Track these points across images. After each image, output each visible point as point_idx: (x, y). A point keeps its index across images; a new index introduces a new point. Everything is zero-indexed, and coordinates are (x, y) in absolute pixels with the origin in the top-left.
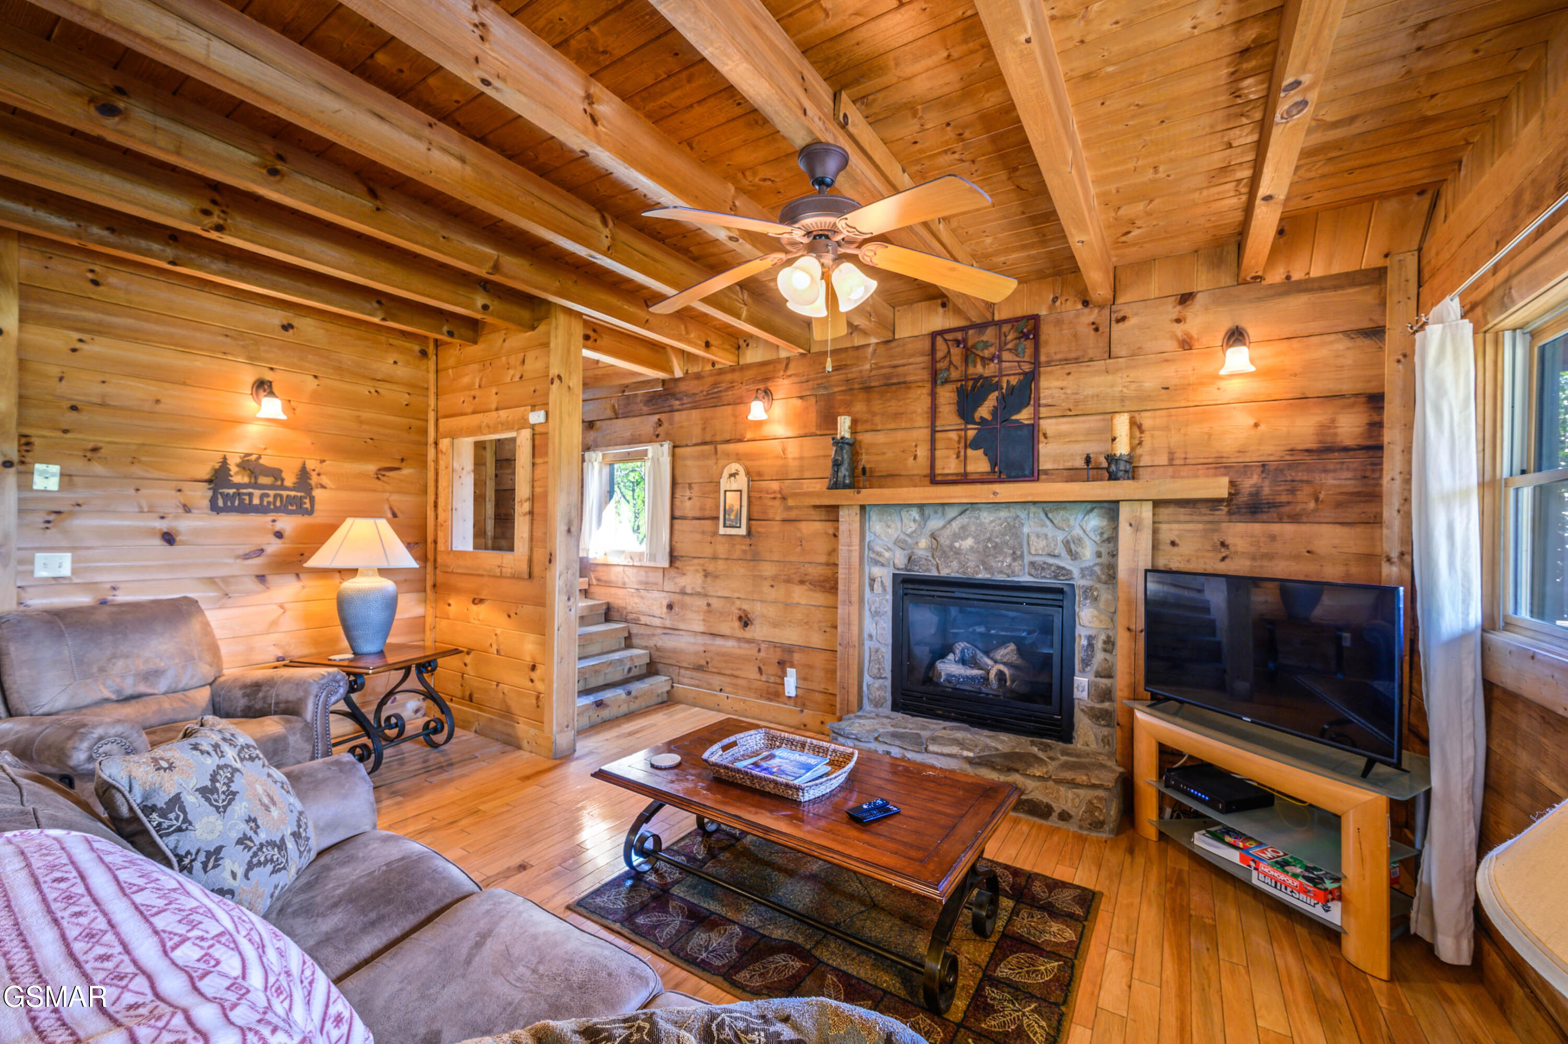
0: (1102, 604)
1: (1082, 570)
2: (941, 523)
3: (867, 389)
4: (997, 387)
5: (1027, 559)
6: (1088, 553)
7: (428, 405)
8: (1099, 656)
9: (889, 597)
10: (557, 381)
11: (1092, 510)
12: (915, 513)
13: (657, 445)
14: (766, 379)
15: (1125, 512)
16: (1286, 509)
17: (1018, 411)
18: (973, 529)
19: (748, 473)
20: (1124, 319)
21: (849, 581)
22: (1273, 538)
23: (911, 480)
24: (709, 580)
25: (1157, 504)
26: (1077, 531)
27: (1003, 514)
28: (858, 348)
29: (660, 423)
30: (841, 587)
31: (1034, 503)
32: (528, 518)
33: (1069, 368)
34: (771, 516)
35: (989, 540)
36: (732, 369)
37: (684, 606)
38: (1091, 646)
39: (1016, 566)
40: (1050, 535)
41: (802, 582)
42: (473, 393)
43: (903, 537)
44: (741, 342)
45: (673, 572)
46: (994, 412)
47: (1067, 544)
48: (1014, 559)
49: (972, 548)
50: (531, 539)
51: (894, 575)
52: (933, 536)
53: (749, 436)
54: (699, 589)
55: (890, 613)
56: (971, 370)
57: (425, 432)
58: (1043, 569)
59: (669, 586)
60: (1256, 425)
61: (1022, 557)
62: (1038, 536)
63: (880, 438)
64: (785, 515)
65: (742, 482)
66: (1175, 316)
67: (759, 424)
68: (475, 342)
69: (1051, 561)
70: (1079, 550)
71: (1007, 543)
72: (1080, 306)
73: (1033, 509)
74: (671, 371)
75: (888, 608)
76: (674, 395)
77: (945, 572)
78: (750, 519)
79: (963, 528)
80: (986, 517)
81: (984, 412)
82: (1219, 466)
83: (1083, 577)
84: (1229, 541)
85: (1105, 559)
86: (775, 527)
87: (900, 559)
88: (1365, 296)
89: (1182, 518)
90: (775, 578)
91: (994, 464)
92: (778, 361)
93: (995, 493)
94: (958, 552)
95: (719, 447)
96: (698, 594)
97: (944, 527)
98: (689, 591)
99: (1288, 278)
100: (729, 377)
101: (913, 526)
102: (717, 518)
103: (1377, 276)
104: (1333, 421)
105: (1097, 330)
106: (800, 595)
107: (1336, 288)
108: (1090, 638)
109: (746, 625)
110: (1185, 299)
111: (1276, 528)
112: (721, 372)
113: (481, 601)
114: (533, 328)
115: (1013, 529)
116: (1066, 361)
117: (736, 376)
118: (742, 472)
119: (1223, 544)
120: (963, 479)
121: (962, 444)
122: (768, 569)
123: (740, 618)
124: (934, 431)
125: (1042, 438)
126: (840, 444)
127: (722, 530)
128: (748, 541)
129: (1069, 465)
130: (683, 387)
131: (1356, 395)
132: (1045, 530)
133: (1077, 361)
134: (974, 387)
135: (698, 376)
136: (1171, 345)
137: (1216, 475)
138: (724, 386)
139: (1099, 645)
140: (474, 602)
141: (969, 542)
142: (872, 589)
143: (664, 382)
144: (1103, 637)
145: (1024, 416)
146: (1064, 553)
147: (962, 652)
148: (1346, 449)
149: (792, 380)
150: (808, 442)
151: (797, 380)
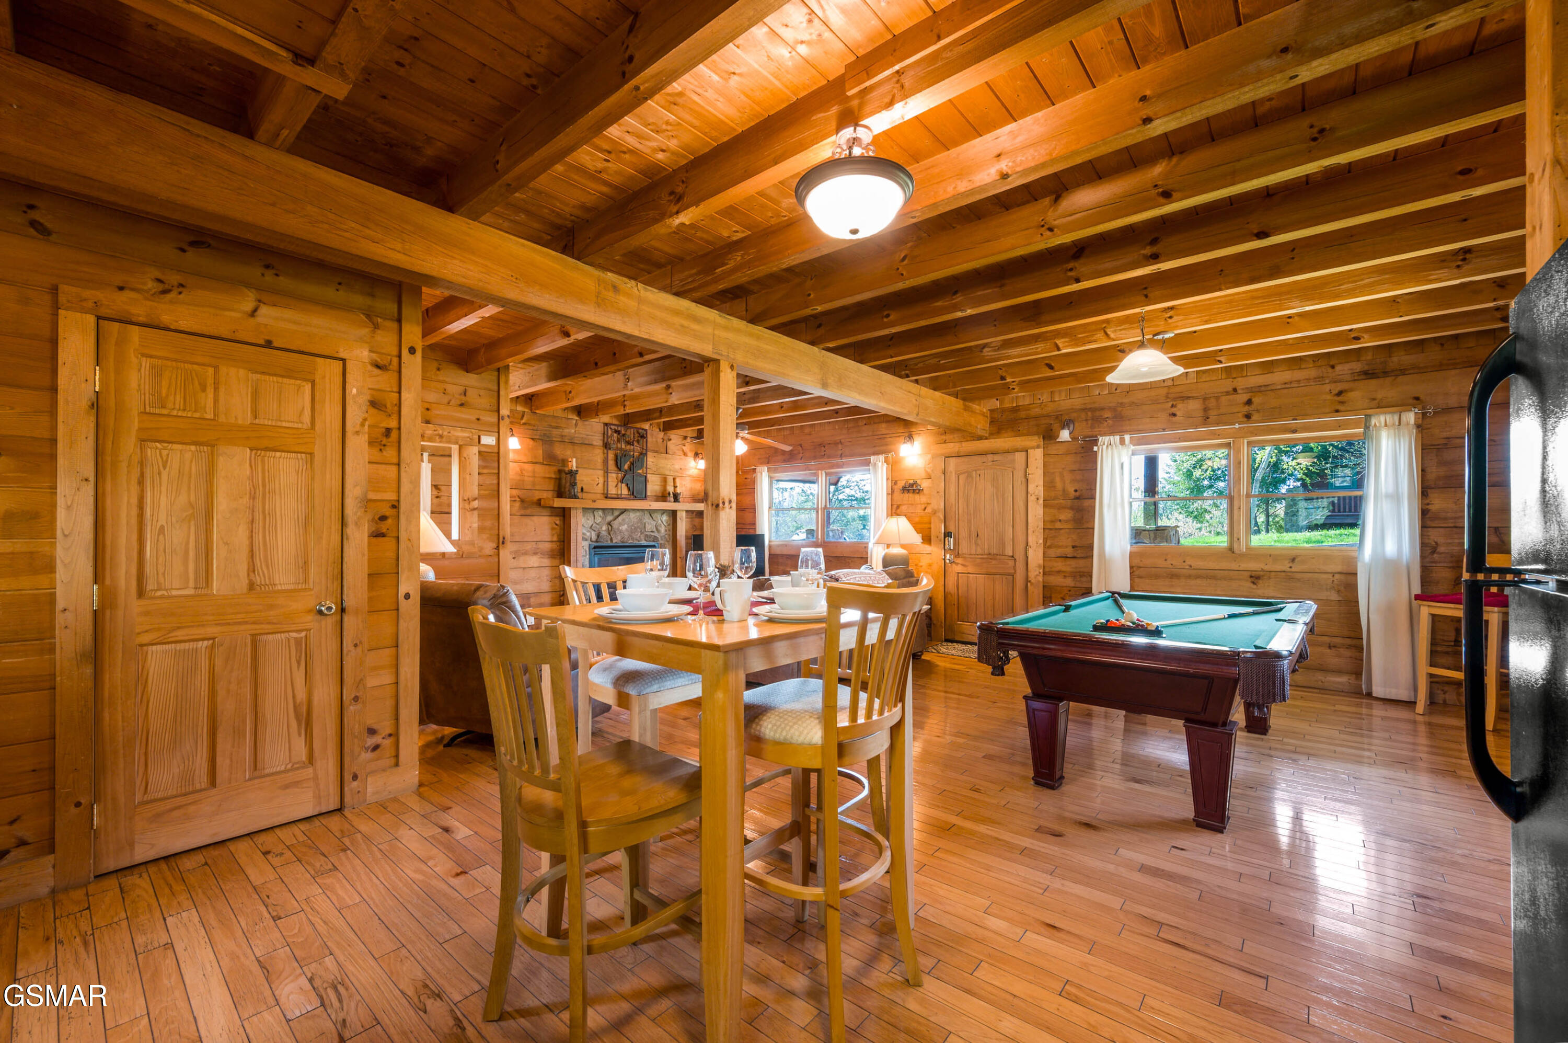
1: (661, 537)
2: (612, 518)
3: (573, 443)
4: (632, 457)
6: (663, 529)
9: (588, 556)
11: (666, 513)
12: (600, 513)
15: (679, 514)
17: (639, 468)
18: (627, 520)
20: (670, 440)
21: (576, 550)
23: (596, 496)
25: (686, 511)
26: (660, 520)
27: (636, 514)
28: (568, 419)
30: (572, 553)
31: (645, 510)
33: (655, 454)
35: (633, 525)
39: (642, 537)
40: (652, 523)
43: (594, 525)
46: (629, 468)
47: (656, 527)
49: (626, 529)
51: (590, 544)
52: (609, 524)
56: (621, 446)
58: (650, 537)
61: (643, 533)
62: (648, 524)
66: (682, 443)
69: (652, 534)
70: (660, 529)
71: (638, 527)
72: (657, 430)
73: (645, 512)
77: (615, 541)
79: (623, 520)
80: (632, 515)
81: (625, 467)
83: (662, 540)
85: (668, 532)
87: (594, 536)
90: (515, 553)
91: (629, 490)
92: (517, 412)
94: (621, 532)
97: (614, 520)
101: (599, 520)
105: (663, 441)
110: (685, 438)
115: (640, 520)
116: (654, 451)
120: (618, 497)
121: (617, 480)
124: (606, 472)
125: (647, 482)
126: (571, 473)
129: (656, 494)
132: (648, 521)
133: (658, 452)
134: (622, 455)
136: (681, 454)
141: (626, 527)
145: (642, 470)
146: (655, 531)
149: (526, 427)
150: (538, 468)
151: (531, 427)
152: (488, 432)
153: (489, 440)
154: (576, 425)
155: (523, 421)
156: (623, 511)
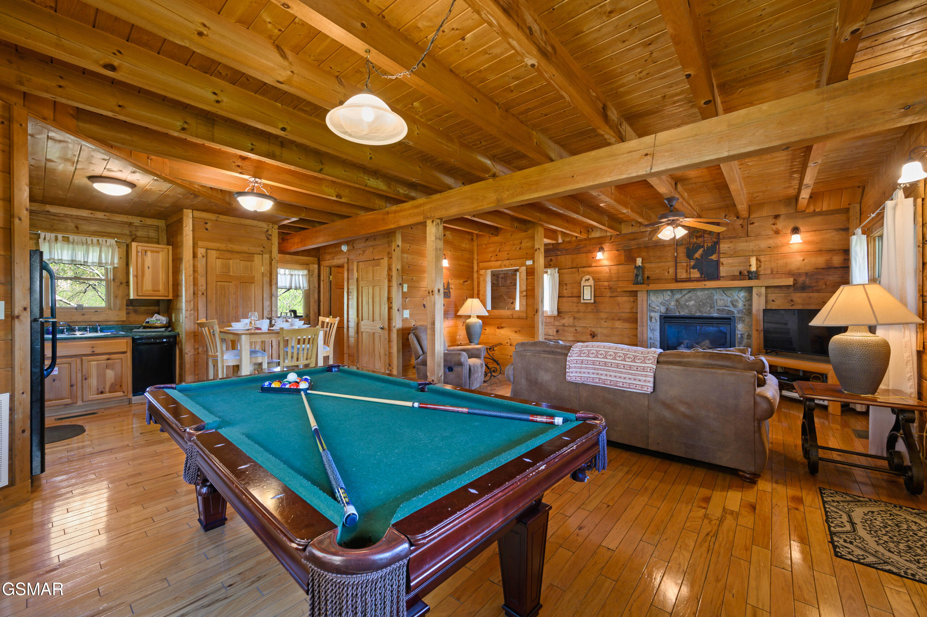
0: (746, 323)
1: (738, 311)
2: (680, 296)
3: (647, 247)
4: (703, 246)
5: (716, 308)
6: (740, 305)
7: (473, 258)
8: (745, 341)
9: (658, 323)
10: (538, 250)
11: (741, 290)
12: (669, 293)
13: (553, 269)
14: (602, 243)
15: (755, 291)
16: (815, 288)
17: (712, 255)
18: (694, 298)
19: (594, 279)
20: (753, 223)
21: (642, 318)
22: (810, 298)
23: (667, 281)
24: (576, 320)
25: (767, 287)
26: (736, 297)
27: (706, 292)
28: (643, 232)
29: (551, 260)
30: (639, 320)
31: (719, 288)
32: (525, 297)
33: (733, 240)
34: (604, 295)
35: (701, 301)
36: (585, 240)
37: (564, 331)
38: (742, 337)
39: (712, 310)
40: (725, 299)
41: (619, 320)
42: (496, 253)
43: (664, 301)
44: (590, 229)
45: (559, 318)
46: (702, 256)
47: (732, 302)
48: (711, 308)
49: (693, 304)
50: (527, 304)
51: (660, 316)
52: (677, 301)
53: (594, 265)
54: (571, 324)
55: (659, 330)
56: (691, 240)
57: (473, 268)
58: (723, 311)
59: (557, 323)
60: (804, 260)
61: (714, 307)
62: (720, 300)
63: (653, 265)
64: (611, 295)
65: (591, 282)
66: (773, 222)
67: (599, 260)
68: (497, 236)
69: (725, 308)
70: (737, 304)
71: (708, 302)
72: (735, 218)
73: (718, 290)
74: (558, 241)
75: (658, 328)
76: (558, 250)
77: (682, 314)
78: (595, 297)
79: (690, 297)
80: (699, 293)
81: (697, 255)
82: (790, 274)
83: (739, 313)
84: (794, 299)
85: (747, 307)
86: (607, 300)
87: (663, 309)
88: (842, 217)
89: (776, 292)
90: (607, 318)
91: (702, 274)
92: (607, 236)
93: (705, 285)
94: (688, 306)
95: (580, 270)
96: (571, 326)
97: (682, 297)
98: (566, 325)
99: (814, 210)
100: (584, 242)
101: (668, 297)
102: (580, 297)
103: (847, 211)
104: (831, 258)
105: (742, 227)
106: (618, 324)
107: (832, 214)
108: (742, 335)
109: (594, 337)
110: (777, 217)
111: (811, 294)
112: (581, 240)
113: (502, 328)
114: (526, 231)
115: (710, 297)
116: (731, 238)
117: (587, 242)
118: (591, 279)
119: (792, 300)
120: (689, 280)
121: (689, 267)
122: (603, 315)
123: (591, 334)
124: (676, 263)
125: (721, 265)
126: (638, 268)
127: (582, 301)
128: (594, 305)
129: (732, 274)
130: (562, 246)
131: (839, 250)
132: (723, 297)
133: (735, 237)
134: (693, 247)
135: (569, 242)
136: (771, 233)
137: (789, 277)
138: (581, 246)
139: (745, 336)
140: (498, 328)
141: (693, 302)
142: (651, 321)
143: (553, 244)
144: (747, 334)
145: (714, 257)
146: (731, 305)
147: (687, 344)
148: (836, 268)
149: (612, 244)
150: (621, 267)
151: (615, 243)
152: (527, 259)
153: (529, 263)
154: (650, 234)
155: (611, 241)
156: (690, 291)
